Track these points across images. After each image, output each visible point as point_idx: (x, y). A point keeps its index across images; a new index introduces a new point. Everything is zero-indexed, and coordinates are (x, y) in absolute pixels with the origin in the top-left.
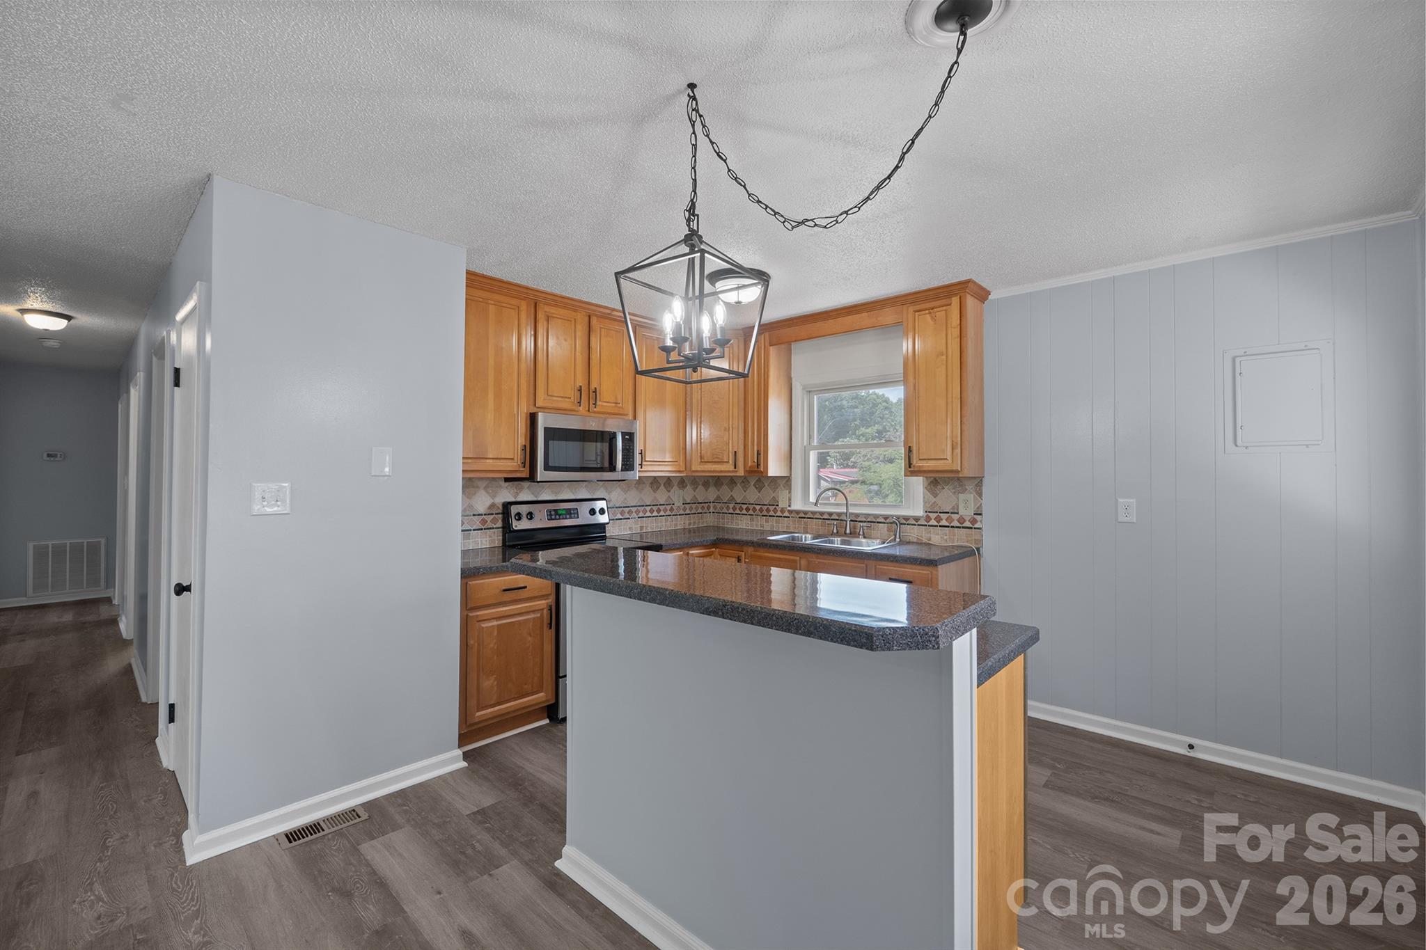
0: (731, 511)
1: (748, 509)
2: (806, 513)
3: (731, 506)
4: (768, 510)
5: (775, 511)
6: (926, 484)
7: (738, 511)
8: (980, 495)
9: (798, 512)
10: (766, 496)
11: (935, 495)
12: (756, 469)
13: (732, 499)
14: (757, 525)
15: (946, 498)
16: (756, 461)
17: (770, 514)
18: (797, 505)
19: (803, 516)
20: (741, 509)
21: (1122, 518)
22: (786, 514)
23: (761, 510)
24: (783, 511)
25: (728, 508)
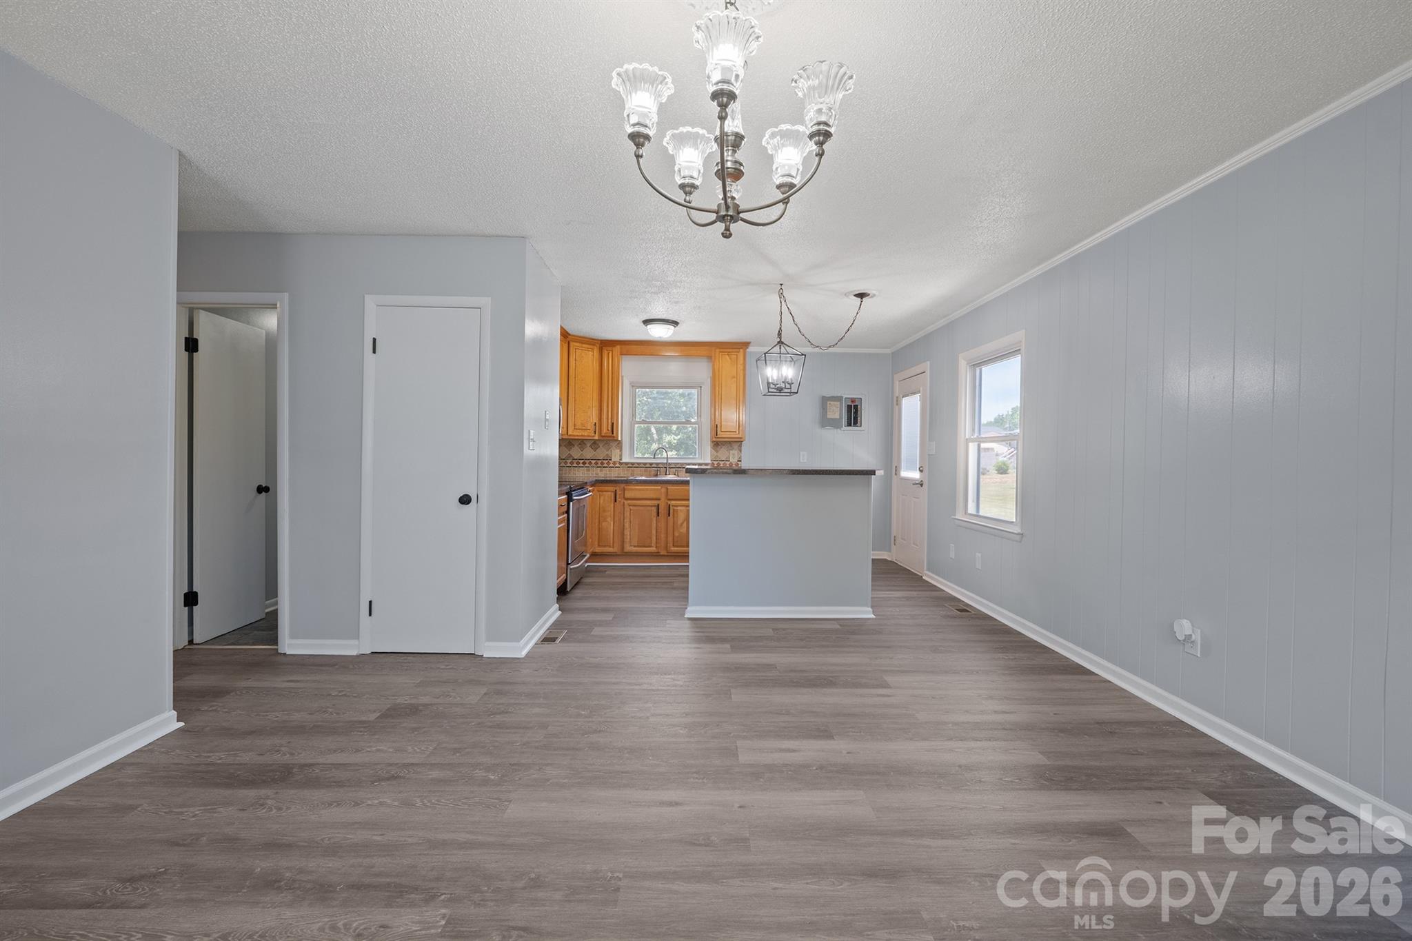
0: (569, 465)
1: (584, 463)
2: (633, 464)
3: (569, 461)
4: (602, 463)
5: (608, 463)
6: (713, 444)
7: (575, 465)
8: (741, 451)
9: (627, 464)
10: (601, 453)
11: (717, 451)
12: (611, 434)
13: (570, 456)
14: (592, 474)
15: (723, 453)
16: (610, 429)
17: (604, 465)
18: (625, 459)
19: (632, 466)
20: (578, 463)
21: (802, 461)
22: (618, 465)
23: (596, 463)
24: (614, 463)
25: (566, 463)
